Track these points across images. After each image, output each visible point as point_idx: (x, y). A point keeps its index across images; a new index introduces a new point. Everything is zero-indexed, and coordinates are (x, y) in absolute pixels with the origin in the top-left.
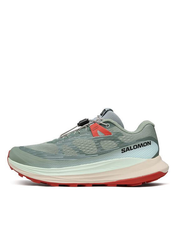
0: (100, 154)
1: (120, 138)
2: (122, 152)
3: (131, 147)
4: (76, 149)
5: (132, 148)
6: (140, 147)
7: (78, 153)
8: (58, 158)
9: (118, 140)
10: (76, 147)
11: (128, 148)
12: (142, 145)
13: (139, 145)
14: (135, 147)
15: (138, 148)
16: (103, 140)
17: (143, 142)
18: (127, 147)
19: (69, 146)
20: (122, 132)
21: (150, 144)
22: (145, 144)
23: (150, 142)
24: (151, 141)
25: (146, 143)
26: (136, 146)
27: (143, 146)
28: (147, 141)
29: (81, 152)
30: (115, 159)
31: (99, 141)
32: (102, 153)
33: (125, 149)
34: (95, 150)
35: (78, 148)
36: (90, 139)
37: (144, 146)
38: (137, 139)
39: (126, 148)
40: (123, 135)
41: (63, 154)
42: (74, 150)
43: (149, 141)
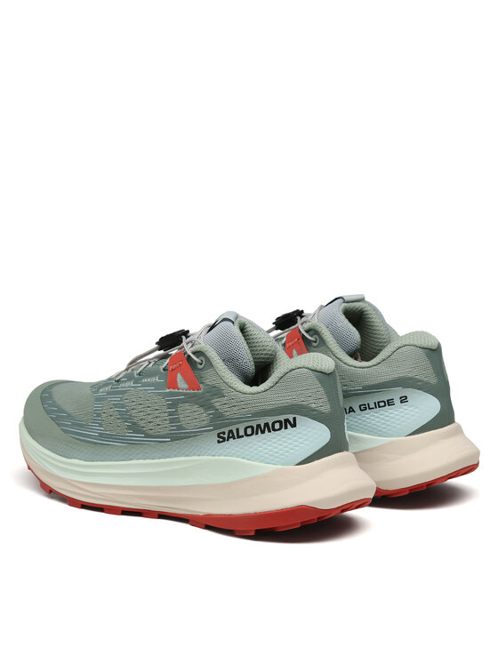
0: (175, 438)
1: (217, 402)
2: (219, 442)
3: (238, 430)
4: (125, 416)
5: (242, 433)
6: (263, 432)
7: (129, 428)
8: (89, 436)
9: (211, 407)
10: (127, 411)
11: (231, 431)
12: (268, 428)
13: (259, 426)
14: (249, 431)
15: (257, 434)
16: (184, 401)
17: (270, 420)
18: (230, 428)
19: (116, 406)
20: (223, 386)
21: (294, 425)
22: (277, 426)
23: (294, 419)
24: (299, 418)
25: (280, 422)
26: (252, 427)
27: (269, 431)
28: (282, 418)
29: (135, 428)
30: (205, 457)
31: (174, 404)
32: (178, 436)
33: (224, 433)
34: (166, 428)
35: (130, 415)
36: (159, 394)
37: (274, 430)
38: (256, 409)
39: (226, 430)
40: (224, 396)
41: (101, 425)
42: (123, 418)
43: (291, 417)
